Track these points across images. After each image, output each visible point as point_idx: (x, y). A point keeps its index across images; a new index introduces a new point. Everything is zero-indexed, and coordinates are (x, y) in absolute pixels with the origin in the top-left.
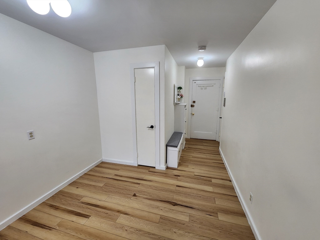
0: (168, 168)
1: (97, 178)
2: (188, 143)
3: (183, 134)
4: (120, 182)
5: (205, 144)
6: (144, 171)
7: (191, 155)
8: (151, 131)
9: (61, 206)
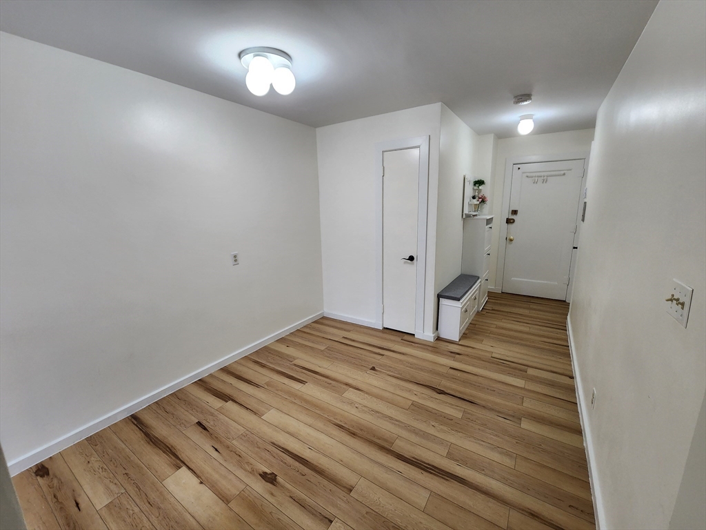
0: (438, 339)
1: (314, 338)
2: (493, 301)
3: (480, 280)
4: (351, 348)
5: (535, 307)
6: (393, 338)
7: (495, 323)
8: (410, 267)
9: (268, 364)
